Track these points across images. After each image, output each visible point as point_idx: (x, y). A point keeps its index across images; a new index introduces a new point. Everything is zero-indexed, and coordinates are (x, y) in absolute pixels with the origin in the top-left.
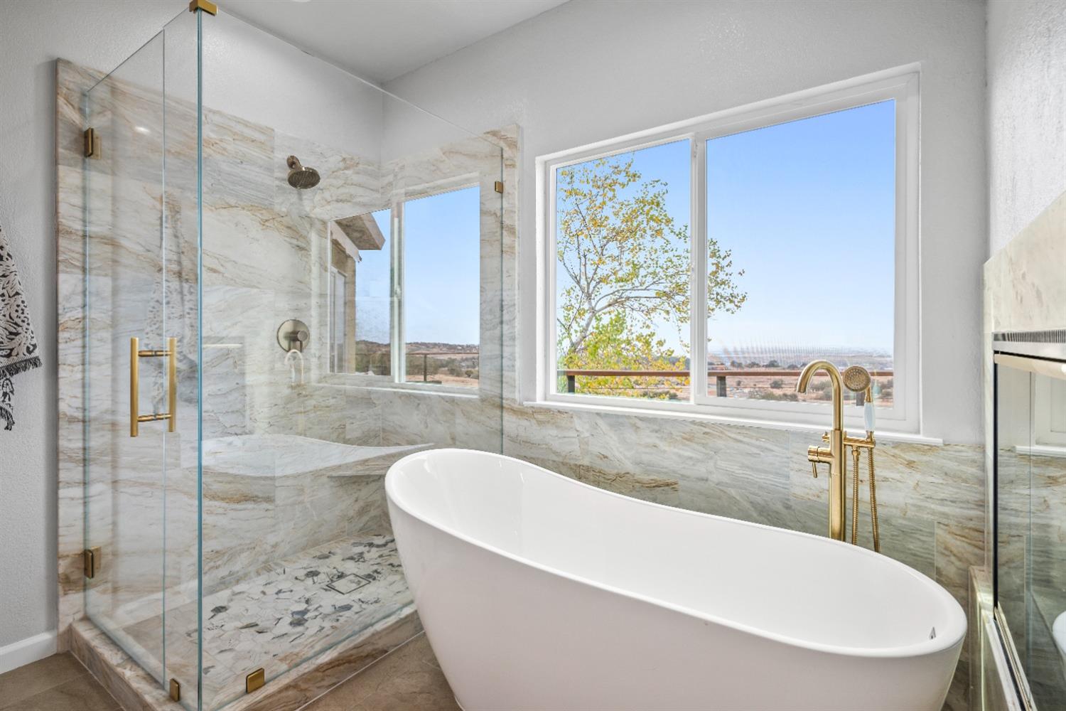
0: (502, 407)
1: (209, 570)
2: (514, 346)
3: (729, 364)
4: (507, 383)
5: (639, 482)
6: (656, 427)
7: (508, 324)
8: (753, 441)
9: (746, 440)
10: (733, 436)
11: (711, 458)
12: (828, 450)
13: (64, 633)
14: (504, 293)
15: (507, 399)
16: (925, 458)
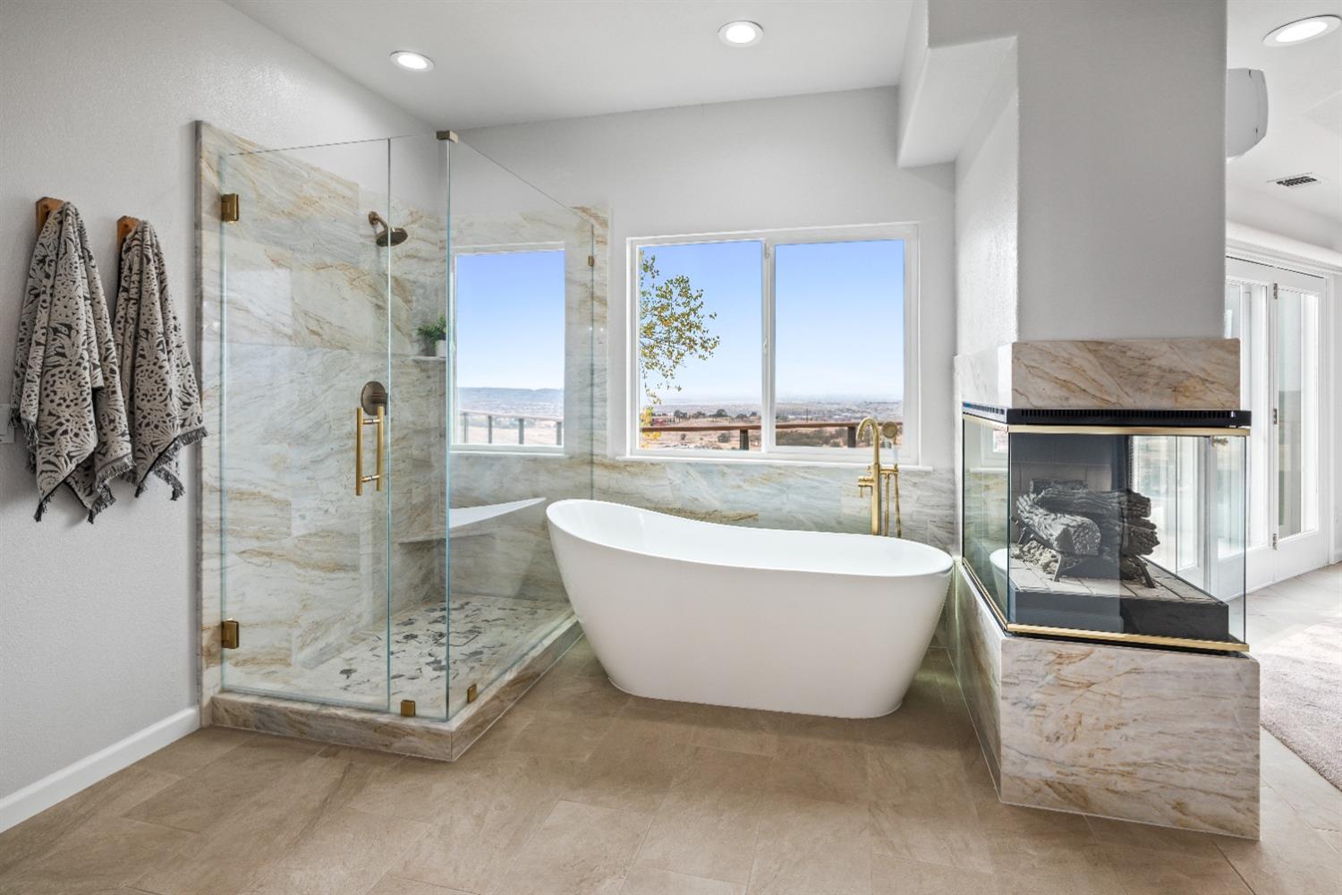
0: (592, 463)
1: (311, 641)
2: (606, 407)
3: (672, 414)
4: (597, 440)
5: (725, 517)
6: (740, 472)
7: (598, 387)
8: (816, 478)
9: (810, 476)
10: (801, 474)
11: (785, 492)
12: (871, 478)
13: (208, 706)
14: (595, 359)
15: (597, 455)
16: (923, 480)
